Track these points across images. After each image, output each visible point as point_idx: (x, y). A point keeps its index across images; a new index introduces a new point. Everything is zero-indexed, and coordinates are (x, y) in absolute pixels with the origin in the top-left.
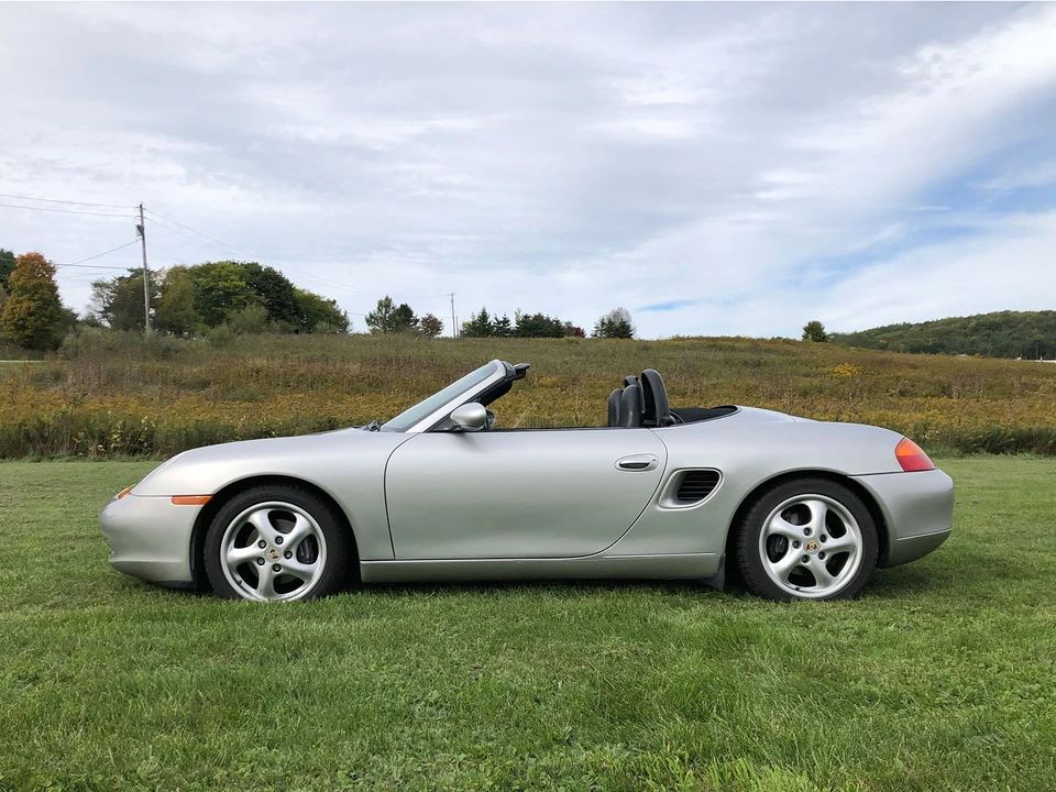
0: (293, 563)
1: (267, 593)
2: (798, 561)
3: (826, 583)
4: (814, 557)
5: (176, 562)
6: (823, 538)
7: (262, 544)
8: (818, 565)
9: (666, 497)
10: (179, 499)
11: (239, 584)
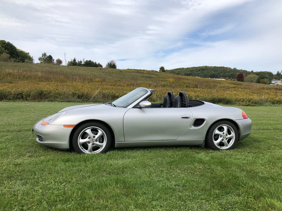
0: (98, 143)
1: (90, 151)
2: (221, 141)
3: (227, 146)
4: (225, 139)
5: (65, 143)
6: (227, 135)
7: (89, 138)
8: (225, 141)
9: (192, 126)
10: (66, 126)
11: (82, 148)
